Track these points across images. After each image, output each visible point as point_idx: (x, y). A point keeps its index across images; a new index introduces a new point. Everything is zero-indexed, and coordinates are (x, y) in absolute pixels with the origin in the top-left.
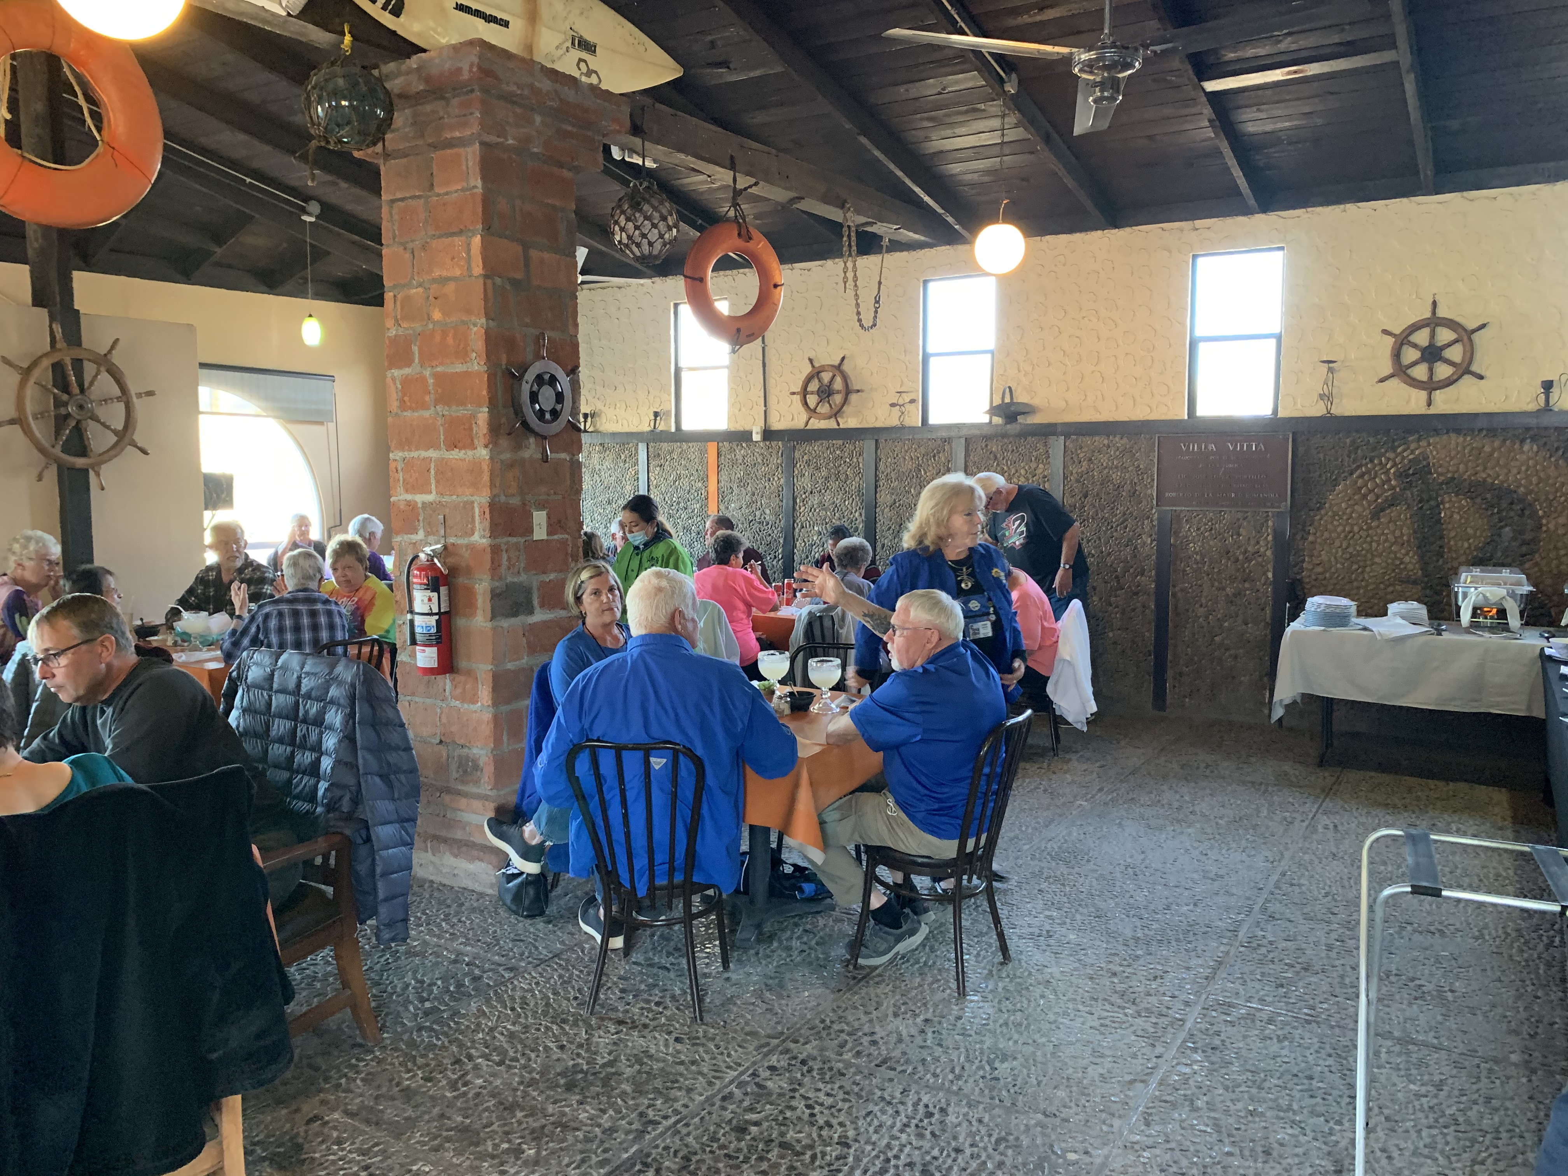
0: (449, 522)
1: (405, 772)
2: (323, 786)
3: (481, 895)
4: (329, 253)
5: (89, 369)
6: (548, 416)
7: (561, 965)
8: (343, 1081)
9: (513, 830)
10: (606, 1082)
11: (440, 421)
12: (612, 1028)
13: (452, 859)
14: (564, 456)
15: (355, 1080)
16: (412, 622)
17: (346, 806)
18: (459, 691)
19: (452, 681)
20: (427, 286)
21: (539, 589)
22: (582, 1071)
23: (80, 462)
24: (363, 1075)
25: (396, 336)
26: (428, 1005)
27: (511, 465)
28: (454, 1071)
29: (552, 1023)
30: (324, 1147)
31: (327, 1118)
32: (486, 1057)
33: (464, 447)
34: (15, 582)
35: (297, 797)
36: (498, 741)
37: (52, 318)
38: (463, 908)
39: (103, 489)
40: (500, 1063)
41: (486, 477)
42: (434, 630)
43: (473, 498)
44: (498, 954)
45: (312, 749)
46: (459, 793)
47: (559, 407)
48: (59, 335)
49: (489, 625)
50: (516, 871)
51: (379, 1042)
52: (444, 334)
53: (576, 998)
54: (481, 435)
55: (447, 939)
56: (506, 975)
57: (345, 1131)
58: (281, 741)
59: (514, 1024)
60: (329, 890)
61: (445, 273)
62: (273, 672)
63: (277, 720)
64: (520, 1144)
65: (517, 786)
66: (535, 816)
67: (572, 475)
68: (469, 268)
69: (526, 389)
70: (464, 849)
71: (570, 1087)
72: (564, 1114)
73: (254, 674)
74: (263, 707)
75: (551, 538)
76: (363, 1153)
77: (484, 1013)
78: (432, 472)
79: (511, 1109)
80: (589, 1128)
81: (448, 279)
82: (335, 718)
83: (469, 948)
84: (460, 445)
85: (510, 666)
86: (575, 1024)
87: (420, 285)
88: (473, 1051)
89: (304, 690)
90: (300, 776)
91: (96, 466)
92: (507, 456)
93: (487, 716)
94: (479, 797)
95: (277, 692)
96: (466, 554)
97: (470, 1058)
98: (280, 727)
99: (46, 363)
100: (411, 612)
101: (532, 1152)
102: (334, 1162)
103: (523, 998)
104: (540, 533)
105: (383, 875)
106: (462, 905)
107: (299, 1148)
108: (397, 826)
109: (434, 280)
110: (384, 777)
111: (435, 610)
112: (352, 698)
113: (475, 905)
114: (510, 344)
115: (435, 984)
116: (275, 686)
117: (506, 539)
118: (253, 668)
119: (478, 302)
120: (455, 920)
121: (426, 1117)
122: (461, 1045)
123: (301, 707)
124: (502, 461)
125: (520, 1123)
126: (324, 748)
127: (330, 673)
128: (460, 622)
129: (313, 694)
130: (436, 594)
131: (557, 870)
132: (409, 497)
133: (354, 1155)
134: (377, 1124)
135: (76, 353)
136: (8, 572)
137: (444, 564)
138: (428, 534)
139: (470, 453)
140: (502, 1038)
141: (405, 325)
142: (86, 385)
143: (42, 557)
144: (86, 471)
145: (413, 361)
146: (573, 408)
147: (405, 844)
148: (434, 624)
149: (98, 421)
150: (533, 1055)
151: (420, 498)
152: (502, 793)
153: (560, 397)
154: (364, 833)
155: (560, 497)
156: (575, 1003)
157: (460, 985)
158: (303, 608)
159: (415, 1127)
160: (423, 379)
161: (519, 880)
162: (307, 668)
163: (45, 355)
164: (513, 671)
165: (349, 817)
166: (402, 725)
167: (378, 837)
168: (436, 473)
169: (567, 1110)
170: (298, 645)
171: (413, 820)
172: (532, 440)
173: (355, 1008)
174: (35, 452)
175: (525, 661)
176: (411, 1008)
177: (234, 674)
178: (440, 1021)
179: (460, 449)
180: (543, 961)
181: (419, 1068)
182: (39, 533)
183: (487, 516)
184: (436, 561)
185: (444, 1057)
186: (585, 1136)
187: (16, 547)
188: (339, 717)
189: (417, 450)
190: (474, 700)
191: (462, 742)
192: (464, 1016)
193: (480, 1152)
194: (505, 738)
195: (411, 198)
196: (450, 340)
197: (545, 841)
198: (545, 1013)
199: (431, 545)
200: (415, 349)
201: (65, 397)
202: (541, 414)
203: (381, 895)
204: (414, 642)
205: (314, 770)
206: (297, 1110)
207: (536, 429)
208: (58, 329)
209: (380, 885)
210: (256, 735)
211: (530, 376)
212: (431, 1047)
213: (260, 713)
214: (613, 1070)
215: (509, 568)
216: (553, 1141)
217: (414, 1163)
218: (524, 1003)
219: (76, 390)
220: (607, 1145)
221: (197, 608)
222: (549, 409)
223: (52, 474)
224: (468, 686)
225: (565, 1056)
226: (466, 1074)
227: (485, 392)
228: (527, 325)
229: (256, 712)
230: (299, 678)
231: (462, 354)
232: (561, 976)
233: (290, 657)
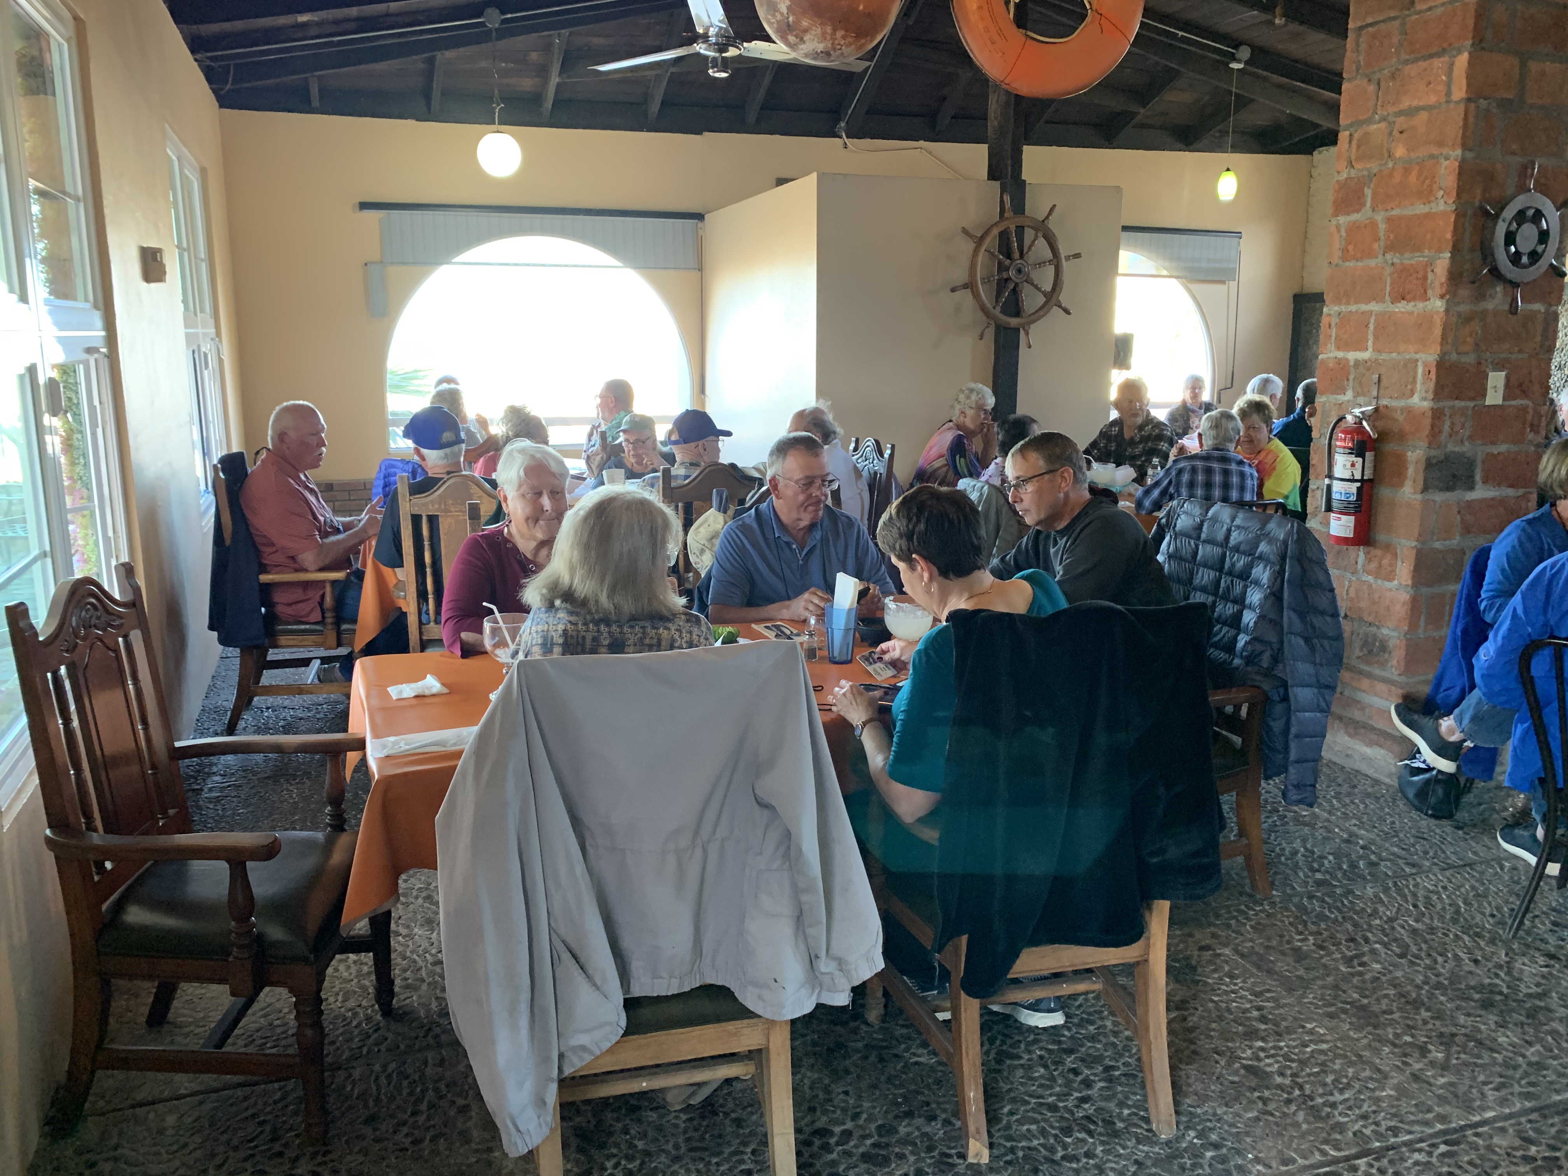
0: (1384, 383)
1: (1329, 638)
2: (1242, 640)
3: (1376, 782)
4: (1252, 100)
5: (1029, 234)
6: (1525, 259)
7: (1473, 876)
8: (1233, 922)
9: (1426, 722)
10: (1532, 1014)
11: (1388, 270)
12: (1541, 960)
13: (1347, 738)
14: (1538, 307)
15: (1245, 925)
16: (1329, 487)
17: (1266, 661)
18: (1373, 565)
19: (1366, 553)
20: (1391, 119)
21: (1483, 462)
22: (1501, 993)
23: (1014, 322)
24: (1253, 923)
25: (1346, 179)
26: (1318, 876)
27: (1468, 319)
28: (1348, 948)
29: (1463, 933)
30: (1216, 976)
31: (1218, 951)
32: (1385, 945)
33: (1414, 299)
34: (959, 427)
35: (1216, 646)
36: (1413, 625)
37: (1003, 190)
38: (1356, 790)
39: (1030, 347)
40: (1402, 956)
41: (1438, 331)
42: (1353, 498)
43: (1417, 356)
44: (1397, 846)
45: (1235, 602)
46: (1361, 673)
47: (1540, 249)
48: (1008, 205)
49: (1419, 497)
50: (1423, 766)
51: (1268, 897)
52: (1407, 171)
53: (1493, 916)
54: (1437, 284)
55: (1338, 817)
56: (1407, 870)
57: (1237, 969)
58: (1203, 589)
59: (1417, 921)
60: (1237, 740)
61: (1415, 103)
62: (1202, 522)
63: (1201, 569)
64: (1425, 1043)
65: (1431, 676)
66: (1456, 711)
67: (1546, 330)
68: (1448, 94)
69: (1501, 229)
70: (1362, 731)
71: (1487, 1005)
72: (1479, 1031)
73: (1183, 522)
74: (1189, 556)
75: (1507, 403)
76: (1256, 994)
77: (1381, 901)
78: (1371, 327)
79: (1417, 1004)
80: (1511, 1055)
81: (1419, 109)
82: (1262, 573)
83: (1362, 832)
84: (1408, 297)
85: (1438, 545)
86: (1492, 941)
87: (1383, 119)
88: (1369, 935)
89: (1233, 541)
90: (1219, 626)
91: (1026, 327)
92: (1464, 308)
93: (1405, 596)
94: (1384, 680)
95: (1204, 542)
96: (1400, 417)
97: (1367, 940)
98: (1205, 576)
99: (995, 232)
100: (1330, 476)
101: (1440, 1055)
102: (1226, 993)
103: (1427, 898)
104: (1494, 396)
105: (1297, 736)
106: (1355, 787)
107: (1194, 969)
108: (1316, 690)
109: (1401, 113)
110: (1307, 640)
111: (1358, 476)
112: (1283, 557)
113: (1370, 790)
114: (1488, 177)
115: (1326, 858)
116: (1203, 536)
117: (1451, 403)
118: (1183, 516)
119: (1454, 129)
120: (1347, 800)
121: (1319, 982)
122: (1356, 925)
123: (1228, 559)
124: (1459, 315)
125: (1425, 1022)
126: (1248, 601)
127: (1261, 529)
128: (1384, 492)
129: (1242, 548)
130: (1360, 460)
131: (1471, 775)
132: (1340, 354)
133: (1247, 993)
134: (1268, 972)
135: (1019, 220)
136: (954, 419)
137: (1373, 427)
138: (1357, 394)
139: (1421, 305)
140: (1402, 931)
141: (1358, 166)
142: (1025, 250)
143: (980, 407)
144: (1017, 330)
145: (1364, 205)
146: (1558, 249)
147: (1322, 711)
148: (1355, 491)
149: (1032, 284)
150: (1440, 959)
151: (1352, 356)
152: (1412, 680)
153: (1544, 237)
154: (1282, 691)
155: (1525, 356)
156: (1491, 920)
157: (1353, 866)
158: (1216, 465)
159: (1307, 988)
160: (1373, 224)
161: (1427, 776)
162: (1238, 522)
163: (996, 224)
164: (1441, 551)
165: (1268, 674)
166: (1332, 590)
167: (1295, 696)
168: (1375, 328)
169: (1483, 1027)
170: (1225, 500)
171: (1332, 688)
172: (1499, 289)
173: (1248, 858)
174: (980, 314)
175: (1456, 541)
176: (1301, 874)
177: (1164, 521)
178: (1331, 895)
179: (1409, 301)
180: (1450, 867)
181: (1311, 934)
182: (980, 386)
183: (1433, 376)
184: (1365, 423)
185: (1337, 931)
186: (1504, 1061)
187: (962, 397)
188: (1267, 573)
189: (1356, 302)
190: (1390, 576)
191: (1371, 619)
192: (1359, 897)
193: (1378, 1035)
194: (1422, 623)
195: (1383, 21)
196: (1413, 178)
197: (1465, 741)
198: (1455, 921)
199: (1361, 406)
200: (1368, 192)
201: (1008, 262)
202: (1515, 259)
203: (1293, 756)
204: (1329, 509)
205: (1235, 622)
206: (1191, 935)
207: (1509, 276)
208: (1007, 198)
209: (1293, 745)
210: (1179, 581)
211: (1509, 212)
212: (1322, 917)
213: (1185, 560)
214: (1542, 1004)
215: (1451, 436)
216: (1465, 1053)
217: (1309, 1020)
218: (1428, 903)
219: (1016, 255)
220: (1532, 1079)
221: (1103, 458)
222: (1528, 251)
223: (990, 334)
224: (1385, 562)
225: (1478, 971)
226: (1363, 954)
227: (1449, 236)
228: (1513, 153)
229: (1181, 559)
230: (1229, 531)
231: (1426, 194)
232: (1473, 888)
233: (1221, 511)
